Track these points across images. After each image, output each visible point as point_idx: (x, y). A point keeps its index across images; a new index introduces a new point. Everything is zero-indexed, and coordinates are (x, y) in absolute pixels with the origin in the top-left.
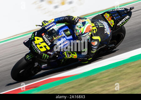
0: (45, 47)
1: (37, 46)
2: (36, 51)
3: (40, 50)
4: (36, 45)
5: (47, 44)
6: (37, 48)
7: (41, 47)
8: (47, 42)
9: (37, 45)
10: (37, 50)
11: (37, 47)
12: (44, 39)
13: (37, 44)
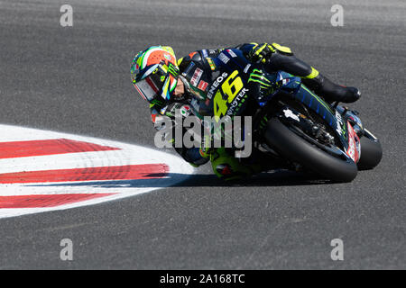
0: (231, 81)
1: (232, 102)
3: (240, 91)
4: (229, 105)
5: (225, 79)
6: (237, 100)
7: (233, 89)
8: (220, 81)
9: (230, 101)
10: (239, 97)
11: (234, 99)
12: (215, 92)
13: (227, 104)
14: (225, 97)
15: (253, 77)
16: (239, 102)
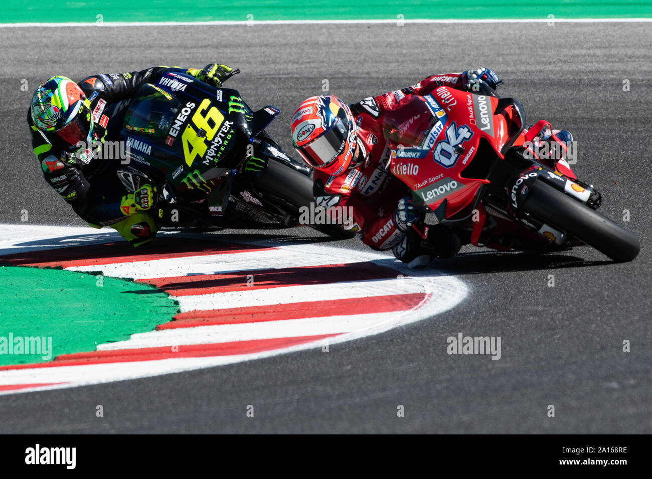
0: (204, 113)
1: (213, 140)
2: (229, 137)
3: (223, 124)
4: (208, 144)
5: (193, 111)
6: (220, 136)
8: (188, 114)
9: (210, 138)
10: (223, 133)
11: (216, 136)
12: (183, 127)
13: (206, 142)
14: (201, 133)
15: (234, 107)
16: (223, 139)
